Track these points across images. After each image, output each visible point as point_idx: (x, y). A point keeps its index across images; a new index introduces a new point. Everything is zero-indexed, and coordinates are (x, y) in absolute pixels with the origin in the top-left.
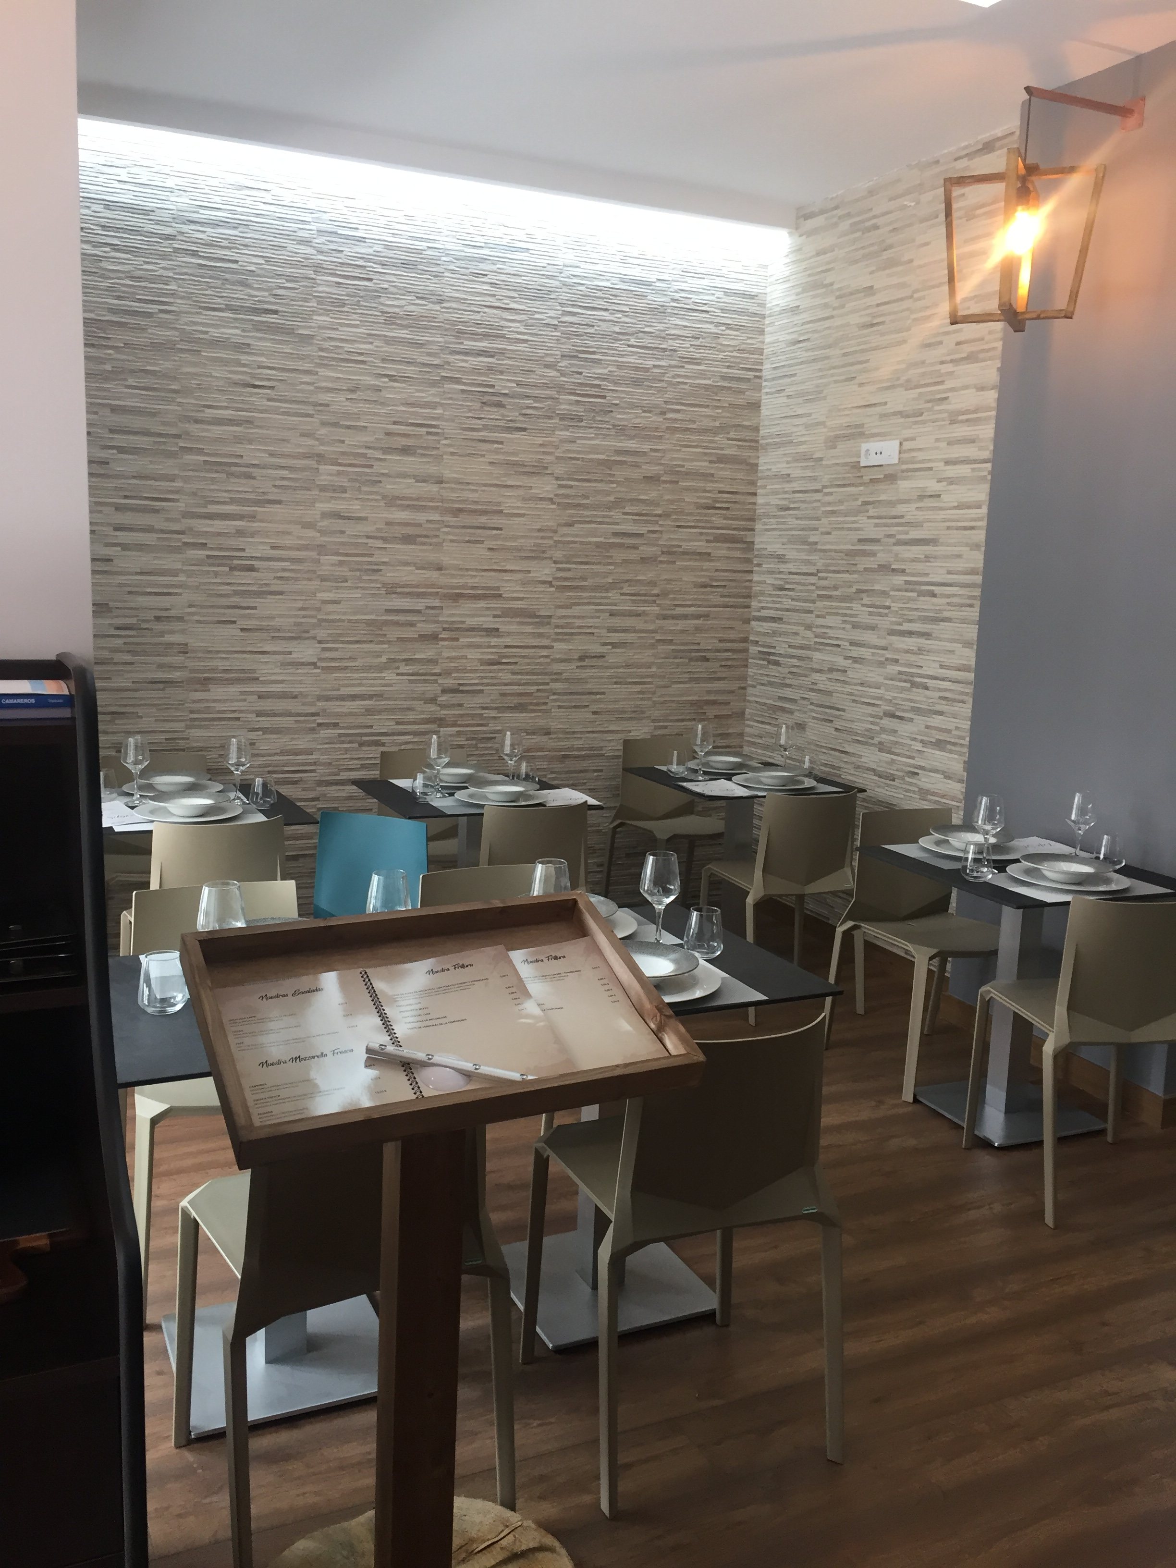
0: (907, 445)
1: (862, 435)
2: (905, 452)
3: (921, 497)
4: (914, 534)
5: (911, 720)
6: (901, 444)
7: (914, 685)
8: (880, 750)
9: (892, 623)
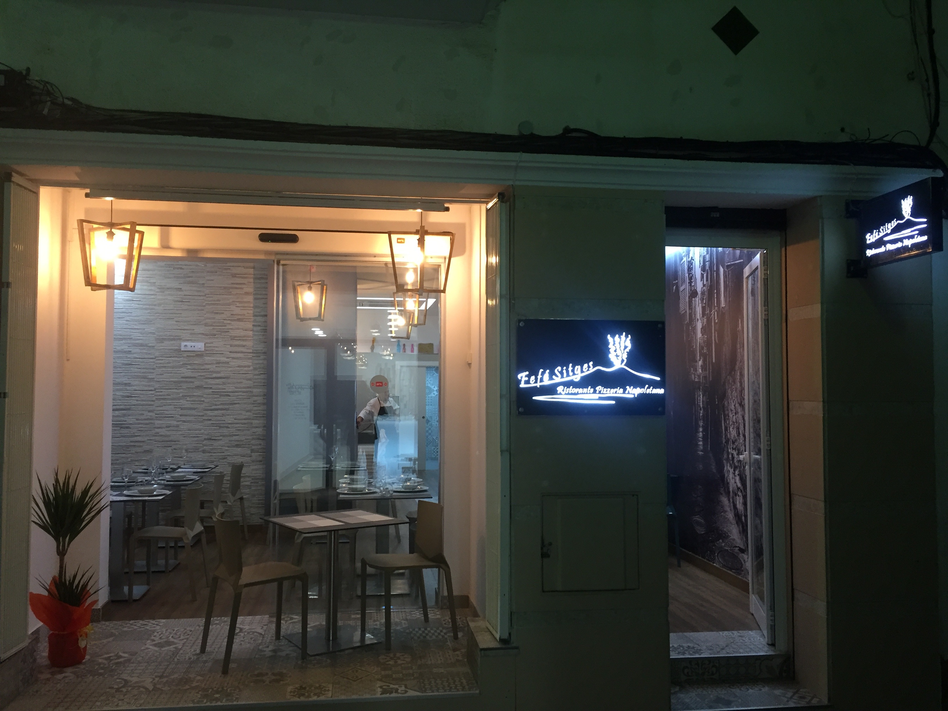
0: (207, 345)
1: (180, 339)
2: (207, 347)
3: (219, 363)
4: (214, 375)
5: (221, 440)
6: (205, 344)
7: (220, 427)
8: (203, 453)
9: (206, 406)
